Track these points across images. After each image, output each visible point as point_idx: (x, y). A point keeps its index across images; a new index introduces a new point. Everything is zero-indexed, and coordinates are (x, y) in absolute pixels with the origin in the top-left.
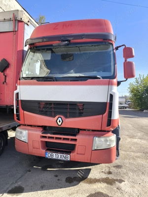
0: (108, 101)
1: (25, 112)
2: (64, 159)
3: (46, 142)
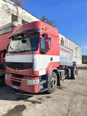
0: (32, 62)
1: (7, 67)
2: (17, 89)
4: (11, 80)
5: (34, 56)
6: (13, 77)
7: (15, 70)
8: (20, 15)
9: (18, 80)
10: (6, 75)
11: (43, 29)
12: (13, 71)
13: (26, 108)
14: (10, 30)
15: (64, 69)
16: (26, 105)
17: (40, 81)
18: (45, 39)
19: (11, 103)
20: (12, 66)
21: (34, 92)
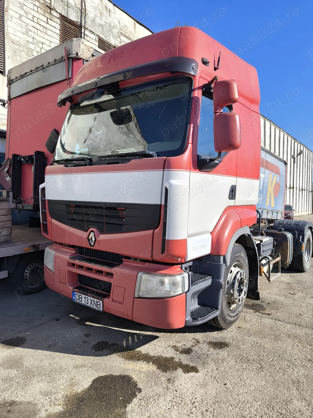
0: (163, 203)
1: (53, 220)
2: (95, 307)
3: (80, 275)
4: (70, 272)
5: (169, 179)
6: (77, 262)
7: (84, 234)
8: (93, 21)
9: (99, 272)
10: (47, 250)
11: (205, 63)
12: (79, 237)
13: (140, 390)
14: (59, 73)
15: (268, 234)
16: (135, 377)
17: (192, 282)
18: (218, 106)
19: (77, 367)
20: (72, 216)
21: (169, 324)
